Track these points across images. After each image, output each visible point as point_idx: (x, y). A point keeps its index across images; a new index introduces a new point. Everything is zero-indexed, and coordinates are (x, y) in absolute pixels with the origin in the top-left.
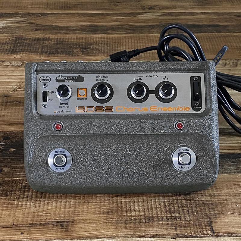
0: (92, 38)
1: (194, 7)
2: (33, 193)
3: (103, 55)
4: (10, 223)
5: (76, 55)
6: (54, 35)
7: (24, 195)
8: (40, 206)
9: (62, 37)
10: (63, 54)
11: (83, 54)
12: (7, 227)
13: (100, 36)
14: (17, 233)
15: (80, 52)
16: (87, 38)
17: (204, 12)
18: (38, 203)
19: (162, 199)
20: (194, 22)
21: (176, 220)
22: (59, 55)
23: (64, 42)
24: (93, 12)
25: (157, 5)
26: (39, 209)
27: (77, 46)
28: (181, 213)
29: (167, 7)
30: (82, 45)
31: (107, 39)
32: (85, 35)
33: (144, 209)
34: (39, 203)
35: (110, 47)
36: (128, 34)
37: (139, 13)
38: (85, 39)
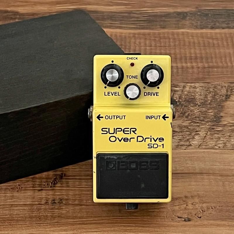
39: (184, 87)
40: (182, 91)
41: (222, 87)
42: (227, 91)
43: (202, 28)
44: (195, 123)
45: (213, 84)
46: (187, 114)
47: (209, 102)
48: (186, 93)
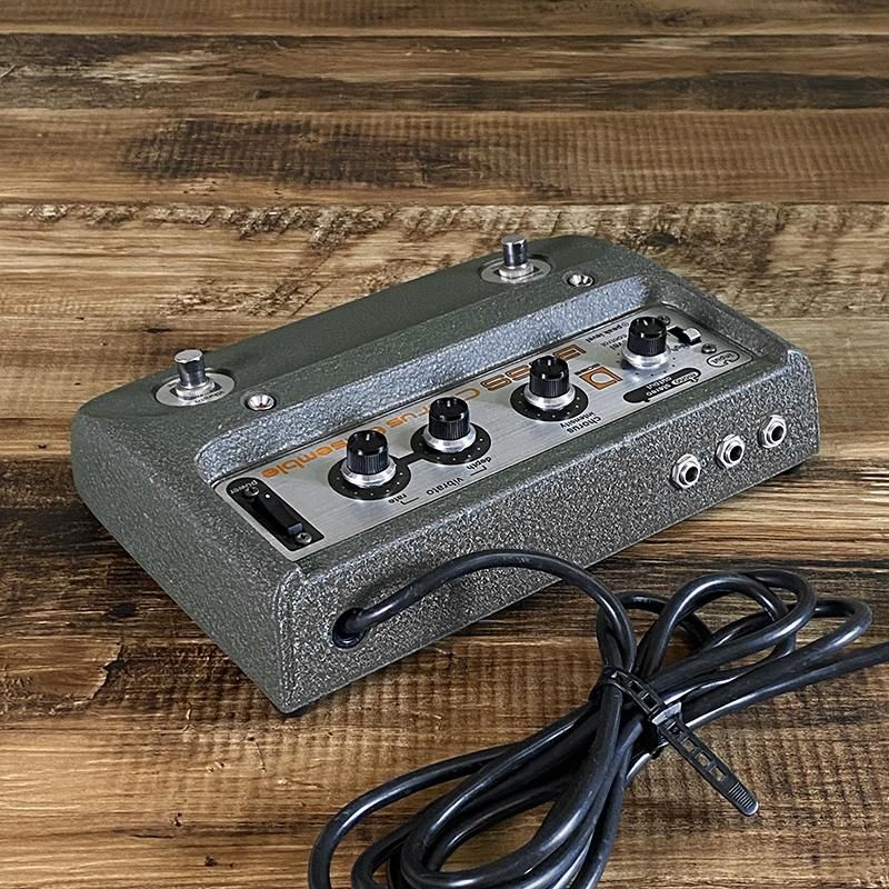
0: (462, 124)
1: (827, 16)
2: (251, 699)
3: (503, 185)
4: (167, 819)
5: (408, 184)
6: (328, 114)
7: (218, 708)
8: (277, 754)
9: (354, 122)
10: (359, 180)
11: (429, 182)
12: (151, 833)
13: (490, 116)
14: (191, 860)
15: (418, 175)
16: (444, 126)
17: (867, 36)
18: (270, 740)
19: (750, 736)
20: (831, 68)
21: (814, 824)
22: (344, 184)
23: (361, 139)
24: (463, 35)
25: (693, 11)
26: (274, 766)
27: (407, 152)
28: (832, 796)
29: (731, 17)
30: (427, 149)
31: (516, 126)
32: (435, 113)
33: (684, 775)
34: (276, 739)
35: (528, 155)
36: (591, 109)
37: (629, 39)
38: (436, 128)
39: (691, 211)
40: (687, 219)
41: (767, 211)
42: (778, 217)
43: (720, 109)
44: (716, 272)
45: (748, 206)
46: (698, 259)
47: (743, 236)
48: (694, 222)
